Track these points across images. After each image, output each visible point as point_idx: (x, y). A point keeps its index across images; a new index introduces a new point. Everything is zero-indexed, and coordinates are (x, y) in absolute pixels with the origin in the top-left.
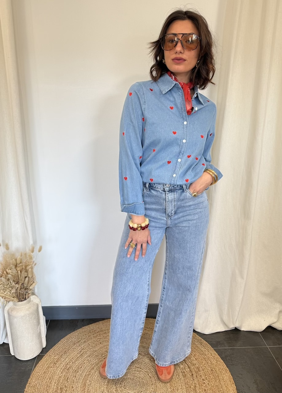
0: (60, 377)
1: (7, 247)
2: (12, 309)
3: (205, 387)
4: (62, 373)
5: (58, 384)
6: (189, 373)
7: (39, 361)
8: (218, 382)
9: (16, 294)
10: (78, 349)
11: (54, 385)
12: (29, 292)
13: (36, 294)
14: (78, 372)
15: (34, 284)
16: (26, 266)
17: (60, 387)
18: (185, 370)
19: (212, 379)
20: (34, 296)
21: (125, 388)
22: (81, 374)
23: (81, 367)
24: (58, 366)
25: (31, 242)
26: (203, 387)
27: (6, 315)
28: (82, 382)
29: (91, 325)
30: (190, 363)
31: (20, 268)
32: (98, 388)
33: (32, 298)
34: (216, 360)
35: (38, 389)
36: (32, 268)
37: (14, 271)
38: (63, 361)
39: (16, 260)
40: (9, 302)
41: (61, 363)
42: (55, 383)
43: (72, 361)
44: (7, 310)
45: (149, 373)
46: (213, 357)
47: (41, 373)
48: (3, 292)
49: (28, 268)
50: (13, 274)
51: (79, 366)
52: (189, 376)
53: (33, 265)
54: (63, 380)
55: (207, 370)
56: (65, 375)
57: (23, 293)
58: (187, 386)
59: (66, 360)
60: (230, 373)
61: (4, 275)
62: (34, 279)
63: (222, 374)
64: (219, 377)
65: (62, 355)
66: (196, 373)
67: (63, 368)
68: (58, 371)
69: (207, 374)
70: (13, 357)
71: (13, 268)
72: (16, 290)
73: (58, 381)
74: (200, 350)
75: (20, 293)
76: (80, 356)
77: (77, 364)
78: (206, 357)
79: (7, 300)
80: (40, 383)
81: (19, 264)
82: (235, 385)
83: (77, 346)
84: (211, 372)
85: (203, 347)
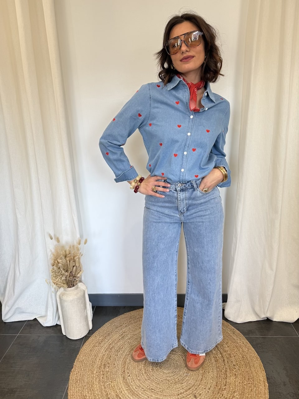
0: (104, 355)
1: (58, 240)
2: (63, 294)
3: (235, 372)
4: (105, 352)
5: (101, 361)
6: (221, 359)
7: (87, 341)
8: (248, 368)
9: (66, 281)
10: (120, 332)
11: (99, 362)
12: (77, 280)
13: (83, 282)
14: (119, 352)
15: (80, 273)
16: (74, 257)
17: (103, 364)
18: (218, 356)
19: (243, 365)
20: (81, 283)
21: (161, 368)
22: (122, 354)
23: (122, 348)
24: (102, 346)
25: (78, 236)
26: (233, 372)
27: (58, 299)
28: (122, 361)
29: (132, 312)
30: (222, 350)
31: (69, 258)
32: (136, 366)
33: (80, 284)
34: (248, 349)
35: (85, 364)
36: (79, 259)
37: (64, 261)
39: (65, 251)
40: (60, 288)
41: (105, 343)
42: (100, 360)
43: (115, 342)
44: (59, 294)
45: (183, 356)
46: (245, 345)
47: (87, 351)
48: (55, 279)
49: (75, 258)
50: (63, 264)
51: (120, 347)
52: (221, 361)
53: (80, 256)
54: (106, 358)
55: (238, 357)
56: (108, 354)
57: (72, 280)
58: (218, 370)
59: (110, 341)
60: (261, 361)
61: (55, 263)
62: (81, 268)
63: (253, 361)
64: (250, 364)
65: (106, 336)
66: (228, 359)
67: (107, 347)
68: (103, 350)
69: (239, 361)
70: (65, 337)
71: (63, 258)
72: (66, 277)
73: (102, 358)
74: (233, 338)
75: (69, 280)
76: (122, 338)
77: (118, 345)
78: (238, 345)
79: (58, 286)
80: (87, 359)
81: (68, 255)
82: (265, 372)
83: (119, 329)
84: (243, 359)
85: (236, 336)
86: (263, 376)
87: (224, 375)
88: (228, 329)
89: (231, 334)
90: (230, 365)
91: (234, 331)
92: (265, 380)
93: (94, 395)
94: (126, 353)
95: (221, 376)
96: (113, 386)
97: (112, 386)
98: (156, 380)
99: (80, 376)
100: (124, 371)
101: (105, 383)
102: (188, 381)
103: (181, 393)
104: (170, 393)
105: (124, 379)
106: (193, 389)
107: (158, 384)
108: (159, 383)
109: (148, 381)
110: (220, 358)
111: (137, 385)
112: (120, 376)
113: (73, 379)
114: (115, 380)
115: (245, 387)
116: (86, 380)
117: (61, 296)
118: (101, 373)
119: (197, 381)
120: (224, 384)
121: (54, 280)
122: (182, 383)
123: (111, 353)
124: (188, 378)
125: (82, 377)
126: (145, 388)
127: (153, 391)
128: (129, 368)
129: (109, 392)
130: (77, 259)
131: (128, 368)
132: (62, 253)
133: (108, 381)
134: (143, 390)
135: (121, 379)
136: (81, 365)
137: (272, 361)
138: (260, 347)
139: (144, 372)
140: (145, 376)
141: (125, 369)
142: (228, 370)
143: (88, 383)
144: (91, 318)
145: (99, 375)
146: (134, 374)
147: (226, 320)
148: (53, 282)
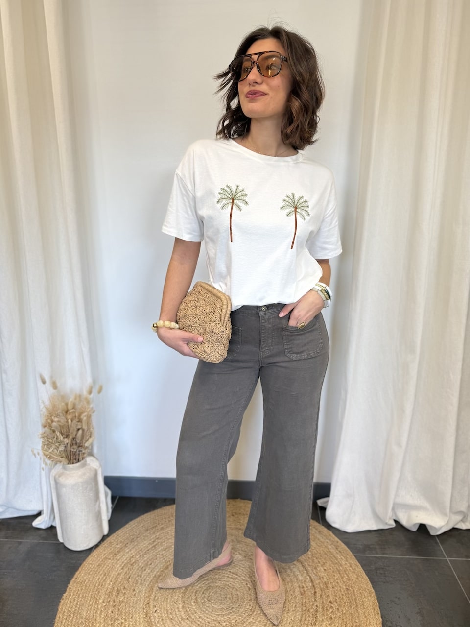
0: (119, 574)
1: (55, 386)
2: (61, 475)
3: (331, 613)
4: (122, 569)
5: (114, 583)
6: (311, 590)
8: (354, 608)
9: (66, 453)
10: (151, 538)
11: (109, 584)
12: (84, 451)
13: (95, 456)
14: (145, 570)
15: (90, 440)
16: (80, 415)
17: (116, 589)
18: (306, 584)
19: (345, 603)
20: (91, 458)
21: (209, 601)
22: (149, 573)
23: (151, 564)
24: (119, 558)
25: (89, 380)
26: (328, 613)
27: (52, 482)
28: (148, 585)
30: (314, 575)
31: (71, 416)
33: (89, 459)
34: (358, 576)
36: (89, 417)
37: (63, 419)
39: (67, 404)
40: (56, 464)
41: (124, 555)
42: (111, 581)
43: (140, 553)
44: (54, 475)
46: (353, 569)
47: (93, 565)
48: (47, 449)
49: (82, 417)
50: (60, 424)
51: (148, 562)
52: (310, 594)
53: (90, 413)
54: (122, 579)
55: (339, 589)
56: (126, 573)
57: (76, 452)
58: (304, 609)
59: (132, 552)
60: (376, 597)
61: (48, 424)
62: (91, 433)
63: (363, 597)
64: (358, 602)
65: (127, 543)
66: (322, 591)
67: (126, 561)
68: (118, 566)
69: (339, 595)
70: (62, 544)
71: (61, 414)
72: (65, 447)
73: (115, 579)
74: (334, 556)
75: (71, 451)
76: (152, 547)
77: (145, 559)
78: (341, 568)
79: (53, 461)
80: (91, 580)
81: (71, 410)
82: (382, 617)
83: (150, 533)
84: (346, 592)
85: (340, 553)
86: (376, 624)
87: (313, 617)
88: (328, 541)
89: (332, 550)
90: (324, 602)
91: (338, 544)
94: (155, 573)
95: (307, 619)
98: (199, 621)
99: (76, 607)
100: (148, 604)
101: (114, 621)
105: (146, 616)
109: (186, 621)
110: (309, 588)
112: (141, 610)
113: (64, 611)
114: (132, 617)
116: (85, 614)
117: (57, 476)
118: (111, 603)
123: (131, 572)
128: (158, 598)
130: (85, 418)
131: (156, 598)
132: (61, 405)
133: (120, 618)
135: (142, 615)
136: (80, 589)
137: (399, 598)
138: (380, 573)
139: (180, 606)
140: (183, 613)
141: (151, 601)
142: (320, 610)
143: (87, 619)
144: (108, 516)
145: (106, 607)
146: (164, 609)
147: (329, 526)
148: (44, 454)
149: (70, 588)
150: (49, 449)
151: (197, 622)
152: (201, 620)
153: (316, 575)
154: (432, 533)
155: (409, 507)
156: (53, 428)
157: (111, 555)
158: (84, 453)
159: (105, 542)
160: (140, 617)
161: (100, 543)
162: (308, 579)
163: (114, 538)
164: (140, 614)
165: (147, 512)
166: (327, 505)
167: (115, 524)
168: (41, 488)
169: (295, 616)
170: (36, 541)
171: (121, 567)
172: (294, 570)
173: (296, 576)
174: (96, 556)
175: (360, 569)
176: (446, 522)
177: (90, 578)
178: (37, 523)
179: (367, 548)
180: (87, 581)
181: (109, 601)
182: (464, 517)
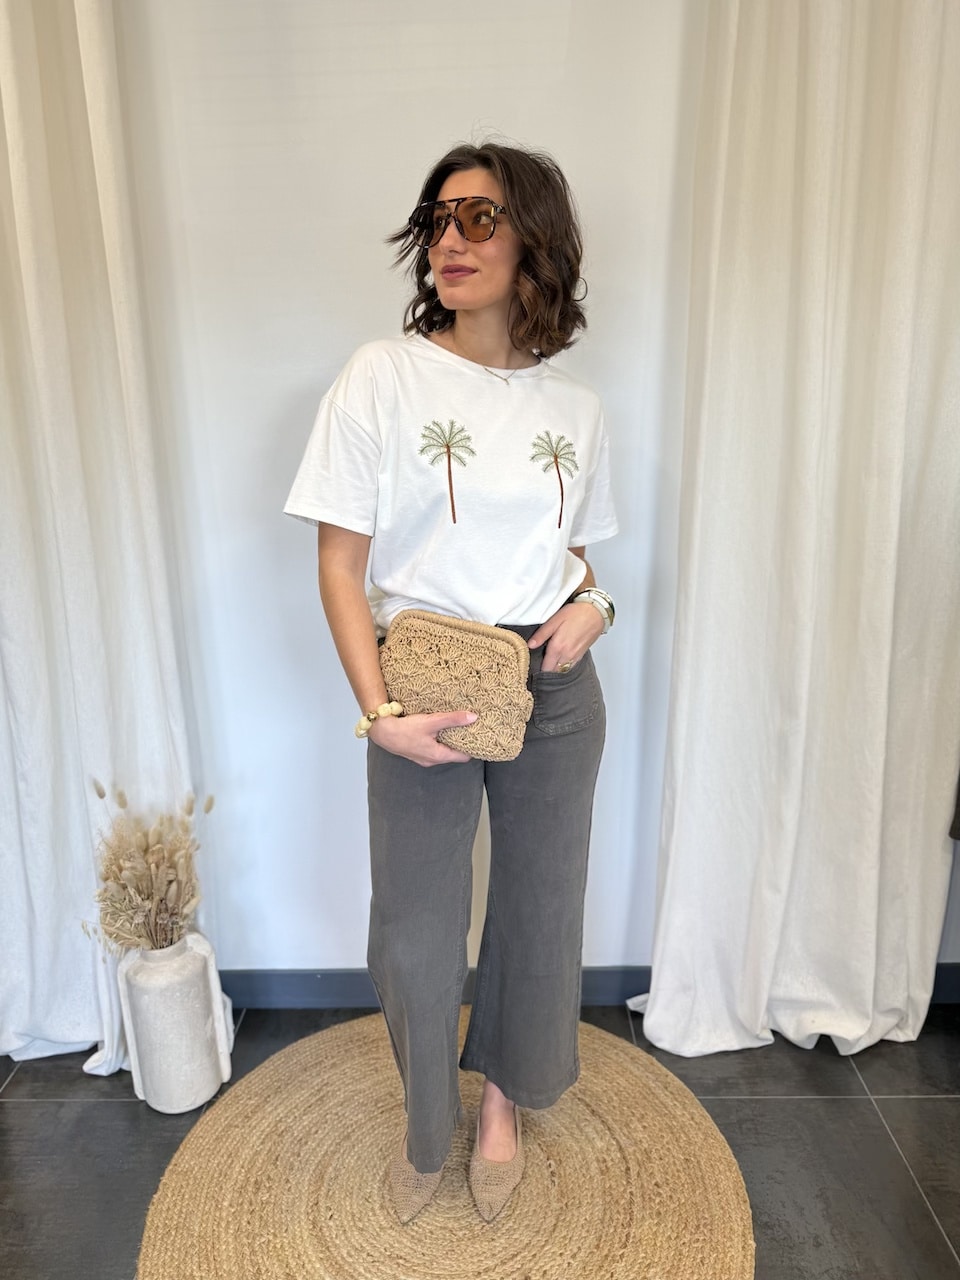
0: (257, 1153)
1: (122, 802)
2: (137, 970)
3: (659, 1204)
4: (262, 1143)
5: (248, 1171)
6: (620, 1164)
8: (700, 1194)
10: (315, 1083)
11: (240, 1172)
12: (181, 923)
13: (201, 930)
14: (306, 1143)
15: (193, 902)
16: (172, 853)
17: (253, 1180)
18: (610, 1156)
20: (196, 936)
22: (314, 1149)
23: (316, 1132)
24: (254, 1124)
25: (187, 787)
26: (653, 1205)
27: (122, 986)
28: (314, 1171)
29: (355, 1021)
30: (624, 1139)
31: (155, 857)
32: (356, 1187)
33: (191, 939)
34: (706, 1135)
35: (195, 1178)
36: (189, 858)
37: (139, 864)
38: (270, 1113)
39: (146, 835)
40: (128, 950)
41: (264, 1118)
42: (243, 1167)
43: (293, 1113)
44: (124, 971)
46: (696, 1123)
48: (111, 920)
49: (176, 858)
50: (137, 873)
51: (310, 1129)
52: (618, 1172)
53: (191, 850)
54: (264, 1161)
55: (672, 1160)
56: (270, 1149)
57: (166, 925)
58: (608, 1199)
59: (279, 1111)
60: (740, 1172)
61: (112, 873)
62: (194, 888)
63: (717, 1172)
64: (707, 1182)
65: (269, 1096)
66: (639, 1165)
67: (268, 1129)
68: (255, 1138)
69: (672, 1171)
70: (143, 1105)
71: (137, 855)
72: (146, 916)
73: (250, 1162)
74: (662, 1103)
75: (156, 924)
76: (317, 1101)
77: (305, 1123)
78: (675, 1123)
79: (122, 944)
80: (204, 1166)
81: (154, 845)
82: (751, 1207)
83: (310, 1075)
84: (685, 1166)
85: (671, 1096)
86: (742, 1219)
87: (625, 1214)
88: (650, 1075)
89: (658, 1091)
90: (645, 1185)
91: (669, 1080)
92: (747, 1232)
93: (217, 1273)
94: (325, 1147)
95: (616, 1216)
96: (278, 1246)
97: (275, 1247)
98: (413, 1230)
99: (180, 1217)
100: (317, 1204)
101: (254, 1239)
102: (512, 1232)
103: (486, 1270)
104: (453, 1269)
105: (314, 1227)
106: (525, 1257)
107: (420, 1241)
108: (423, 1238)
109: (389, 1232)
110: (617, 1161)
111: (353, 1246)
112: (302, 1217)
114: (287, 1230)
115: (685, 1251)
116: (197, 1228)
117: (131, 973)
118: (246, 1207)
119: (538, 1232)
120: (620, 1241)
121: (109, 925)
122: (493, 1240)
124: (511, 1224)
125: (185, 1219)
126: (377, 1254)
127: (401, 1261)
128: (334, 1193)
129: (265, 1265)
130: (182, 861)
131: (330, 1193)
132: (136, 838)
133: (264, 1232)
134: (370, 1259)
135: (306, 1226)
136: (184, 1183)
137: (782, 1172)
138: (749, 1129)
139: (377, 1206)
140: (382, 1218)
141: (320, 1198)
142: (638, 1200)
143: (202, 1237)
144: (229, 1046)
145: (237, 1214)
146: (347, 1212)
147: (650, 1048)
148: (106, 932)
149: (165, 1184)
150: (116, 921)
151: (409, 1231)
152: (416, 1228)
153: (628, 1138)
154: (843, 1051)
155: (797, 1005)
156: (122, 882)
157: (240, 1120)
158: (181, 927)
159: (226, 1095)
160: (302, 1229)
161: (216, 1097)
162: (613, 1145)
163: (243, 1088)
164: (303, 1223)
165: (302, 1037)
166: (645, 1008)
167: (242, 1062)
168: (97, 998)
169: (592, 1214)
170: (93, 1100)
171: (260, 1141)
172: (587, 1129)
173: (590, 1141)
174: (210, 1123)
175: (709, 1123)
176: (867, 1029)
177: (201, 1163)
178: (91, 1066)
179: (724, 1084)
180: (196, 1169)
181: (242, 1204)
182: (902, 1019)
